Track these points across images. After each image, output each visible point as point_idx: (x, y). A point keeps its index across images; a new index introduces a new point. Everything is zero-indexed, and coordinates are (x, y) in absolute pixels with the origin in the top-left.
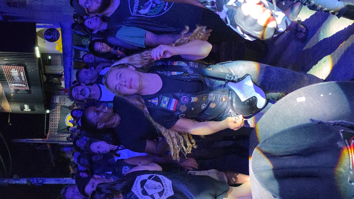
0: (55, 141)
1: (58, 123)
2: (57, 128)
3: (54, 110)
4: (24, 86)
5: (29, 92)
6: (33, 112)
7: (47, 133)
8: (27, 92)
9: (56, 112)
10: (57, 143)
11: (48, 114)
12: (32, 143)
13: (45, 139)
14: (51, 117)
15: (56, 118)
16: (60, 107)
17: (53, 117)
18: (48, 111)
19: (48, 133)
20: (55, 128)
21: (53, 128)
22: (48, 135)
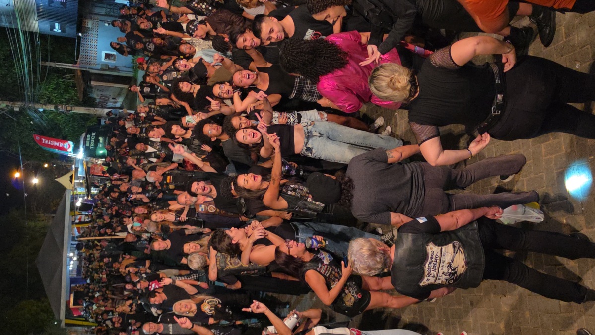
3: (86, 34)
5: (64, 5)
7: (77, 59)
8: (61, 6)
10: (88, 70)
11: (80, 38)
12: (61, 68)
13: (75, 65)
14: (83, 42)
18: (80, 34)
20: (86, 54)
21: (84, 53)
22: (79, 60)
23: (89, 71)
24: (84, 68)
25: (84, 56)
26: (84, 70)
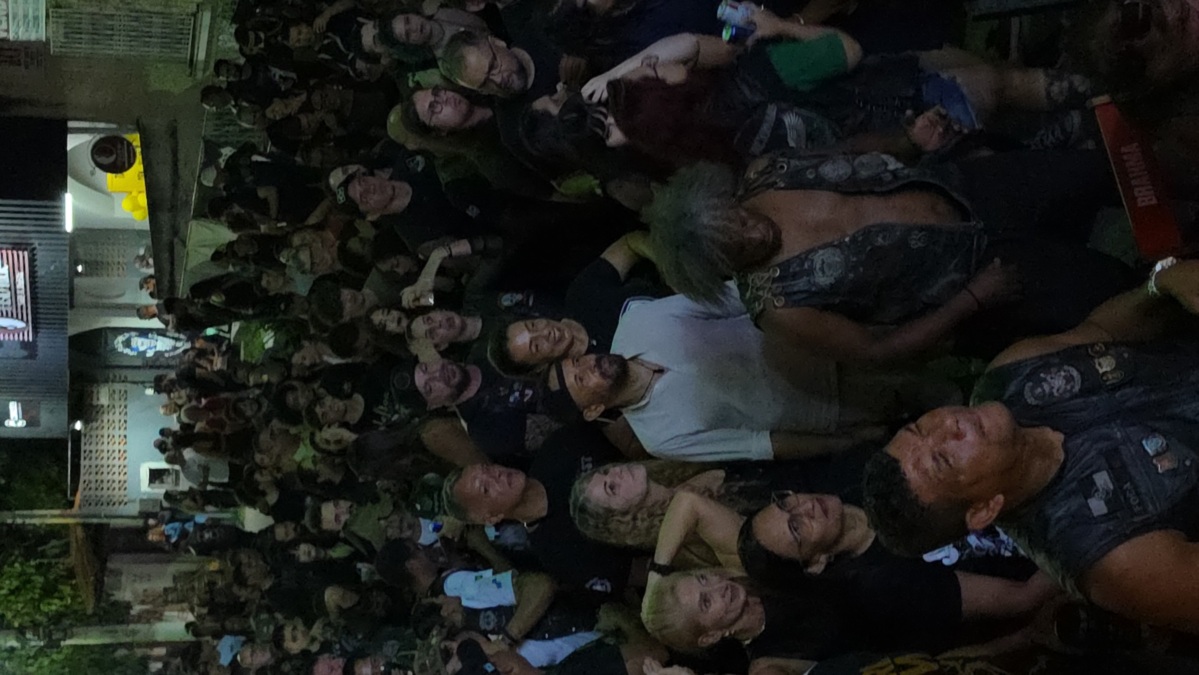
0: (99, 517)
4: (20, 325)
5: (31, 351)
6: (32, 433)
7: (74, 492)
8: (24, 353)
10: (105, 521)
11: (77, 436)
13: (68, 511)
15: (100, 448)
17: (93, 447)
19: (79, 494)
21: (93, 478)
22: (78, 498)
23: (108, 525)
24: (95, 516)
25: (93, 485)
26: (95, 521)
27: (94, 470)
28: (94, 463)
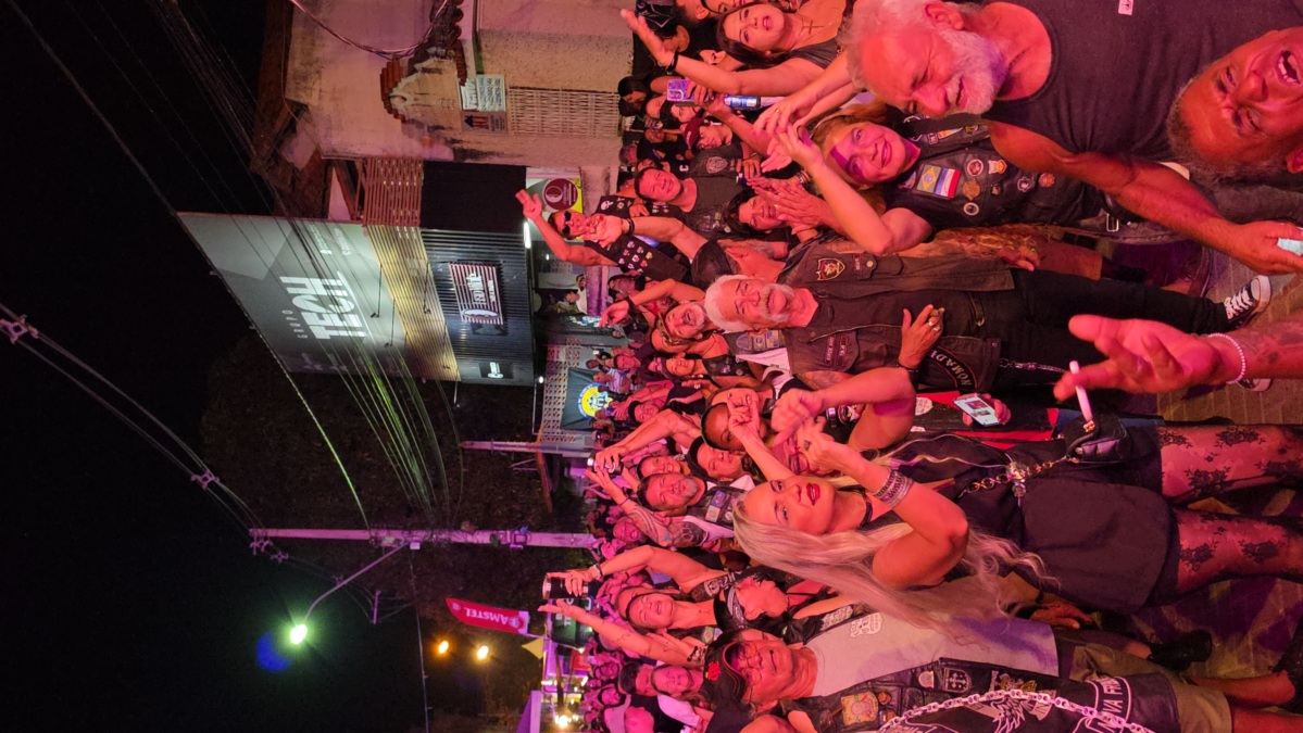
0: (555, 449)
1: (561, 407)
2: (560, 418)
3: (554, 377)
4: (493, 314)
5: (503, 331)
6: (508, 382)
7: (537, 430)
8: (498, 332)
9: (557, 383)
10: (559, 453)
11: (541, 387)
12: (504, 451)
13: (532, 444)
14: (548, 395)
15: (557, 395)
16: (566, 371)
17: (553, 395)
18: (541, 380)
19: (540, 431)
20: (556, 419)
21: (550, 418)
22: (540, 434)
23: (561, 455)
24: (552, 448)
25: (551, 424)
26: (552, 452)
27: (552, 412)
28: (552, 406)
